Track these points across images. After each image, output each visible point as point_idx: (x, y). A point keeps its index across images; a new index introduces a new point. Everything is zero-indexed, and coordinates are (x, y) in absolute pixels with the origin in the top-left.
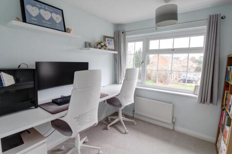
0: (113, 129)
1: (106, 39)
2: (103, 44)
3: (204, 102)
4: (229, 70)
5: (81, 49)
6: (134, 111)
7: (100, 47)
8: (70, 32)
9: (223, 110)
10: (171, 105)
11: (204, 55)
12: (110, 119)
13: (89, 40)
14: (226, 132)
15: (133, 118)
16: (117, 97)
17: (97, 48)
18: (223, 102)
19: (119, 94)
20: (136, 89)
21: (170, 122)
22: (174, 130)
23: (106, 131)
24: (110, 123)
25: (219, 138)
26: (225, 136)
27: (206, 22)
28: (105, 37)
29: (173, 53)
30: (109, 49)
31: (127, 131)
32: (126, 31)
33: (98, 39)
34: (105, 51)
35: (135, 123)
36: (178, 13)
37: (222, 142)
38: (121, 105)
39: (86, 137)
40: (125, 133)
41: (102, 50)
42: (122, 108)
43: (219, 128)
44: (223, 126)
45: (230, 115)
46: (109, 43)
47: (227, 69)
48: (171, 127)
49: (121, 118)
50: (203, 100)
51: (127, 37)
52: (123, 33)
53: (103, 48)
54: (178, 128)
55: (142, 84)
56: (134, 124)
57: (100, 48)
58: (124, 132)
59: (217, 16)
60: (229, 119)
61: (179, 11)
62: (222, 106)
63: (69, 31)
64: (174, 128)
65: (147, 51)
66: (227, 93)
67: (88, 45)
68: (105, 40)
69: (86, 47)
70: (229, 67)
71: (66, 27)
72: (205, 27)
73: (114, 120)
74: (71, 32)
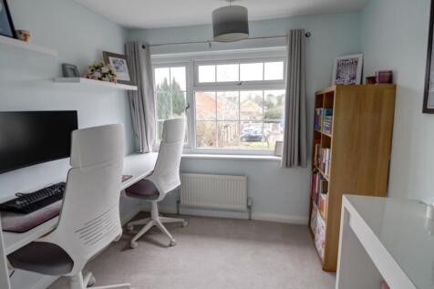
0: (144, 245)
1: (111, 59)
2: (105, 70)
3: (291, 166)
4: (318, 113)
5: (54, 80)
6: (178, 202)
7: (100, 75)
8: (25, 40)
9: (315, 172)
10: (244, 178)
11: (287, 92)
12: (132, 228)
13: (70, 60)
14: (322, 202)
15: (178, 215)
16: (149, 178)
17: (93, 78)
18: (313, 161)
19: (153, 172)
20: (182, 158)
21: (244, 207)
22: (250, 219)
23: (129, 251)
24: (135, 235)
25: (313, 216)
26: (321, 209)
27: (286, 40)
28: (107, 55)
29: (239, 89)
30: (119, 82)
31: (174, 240)
32: (151, 43)
33: (92, 58)
34: (112, 85)
35: (186, 224)
36: (249, 19)
37: (319, 218)
38: (157, 194)
39: (90, 274)
40: (171, 245)
41: (106, 84)
42: (161, 198)
43: (311, 200)
44: (318, 195)
45: (325, 177)
46: (117, 68)
47: (316, 112)
48: (246, 216)
49: (158, 219)
50: (289, 163)
51: (152, 56)
52: (144, 47)
53: (107, 78)
54: (257, 215)
55: (190, 148)
56: (182, 226)
57: (100, 79)
58: (168, 244)
59: (300, 31)
60: (325, 183)
61: (250, 18)
62: (313, 167)
63: (22, 37)
64: (250, 216)
65: (195, 86)
66: (318, 148)
67: (68, 72)
68: (107, 61)
69: (65, 74)
70: (318, 110)
71: (17, 28)
72: (285, 48)
73: (142, 226)
74: (29, 39)
